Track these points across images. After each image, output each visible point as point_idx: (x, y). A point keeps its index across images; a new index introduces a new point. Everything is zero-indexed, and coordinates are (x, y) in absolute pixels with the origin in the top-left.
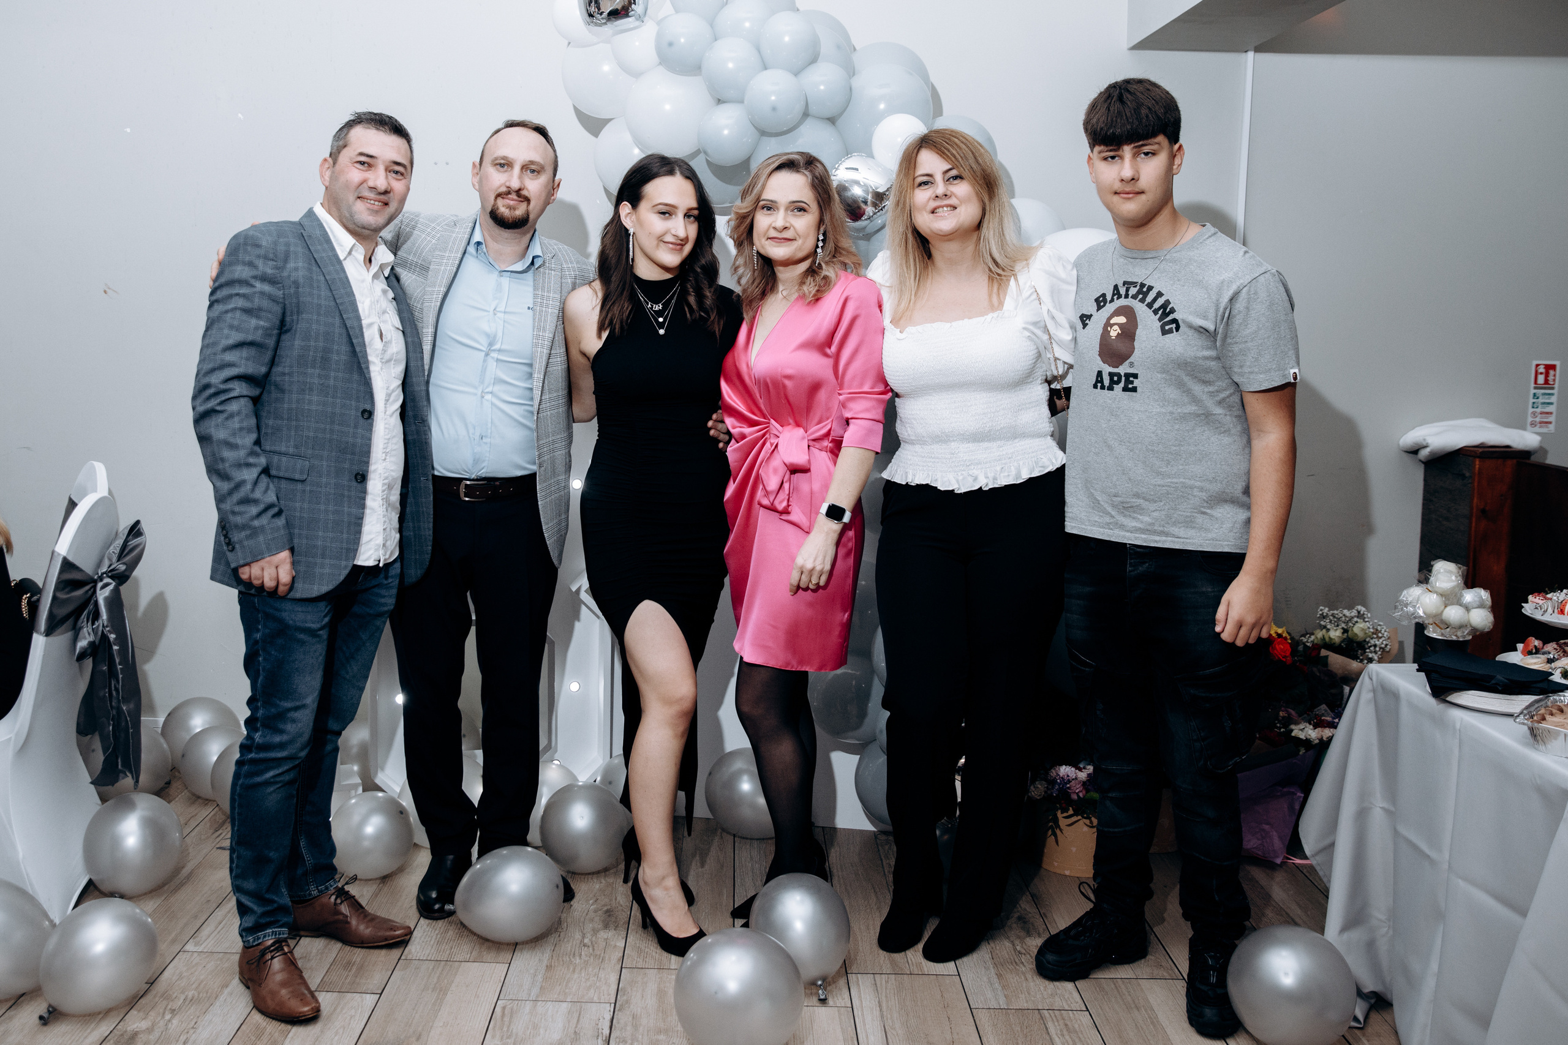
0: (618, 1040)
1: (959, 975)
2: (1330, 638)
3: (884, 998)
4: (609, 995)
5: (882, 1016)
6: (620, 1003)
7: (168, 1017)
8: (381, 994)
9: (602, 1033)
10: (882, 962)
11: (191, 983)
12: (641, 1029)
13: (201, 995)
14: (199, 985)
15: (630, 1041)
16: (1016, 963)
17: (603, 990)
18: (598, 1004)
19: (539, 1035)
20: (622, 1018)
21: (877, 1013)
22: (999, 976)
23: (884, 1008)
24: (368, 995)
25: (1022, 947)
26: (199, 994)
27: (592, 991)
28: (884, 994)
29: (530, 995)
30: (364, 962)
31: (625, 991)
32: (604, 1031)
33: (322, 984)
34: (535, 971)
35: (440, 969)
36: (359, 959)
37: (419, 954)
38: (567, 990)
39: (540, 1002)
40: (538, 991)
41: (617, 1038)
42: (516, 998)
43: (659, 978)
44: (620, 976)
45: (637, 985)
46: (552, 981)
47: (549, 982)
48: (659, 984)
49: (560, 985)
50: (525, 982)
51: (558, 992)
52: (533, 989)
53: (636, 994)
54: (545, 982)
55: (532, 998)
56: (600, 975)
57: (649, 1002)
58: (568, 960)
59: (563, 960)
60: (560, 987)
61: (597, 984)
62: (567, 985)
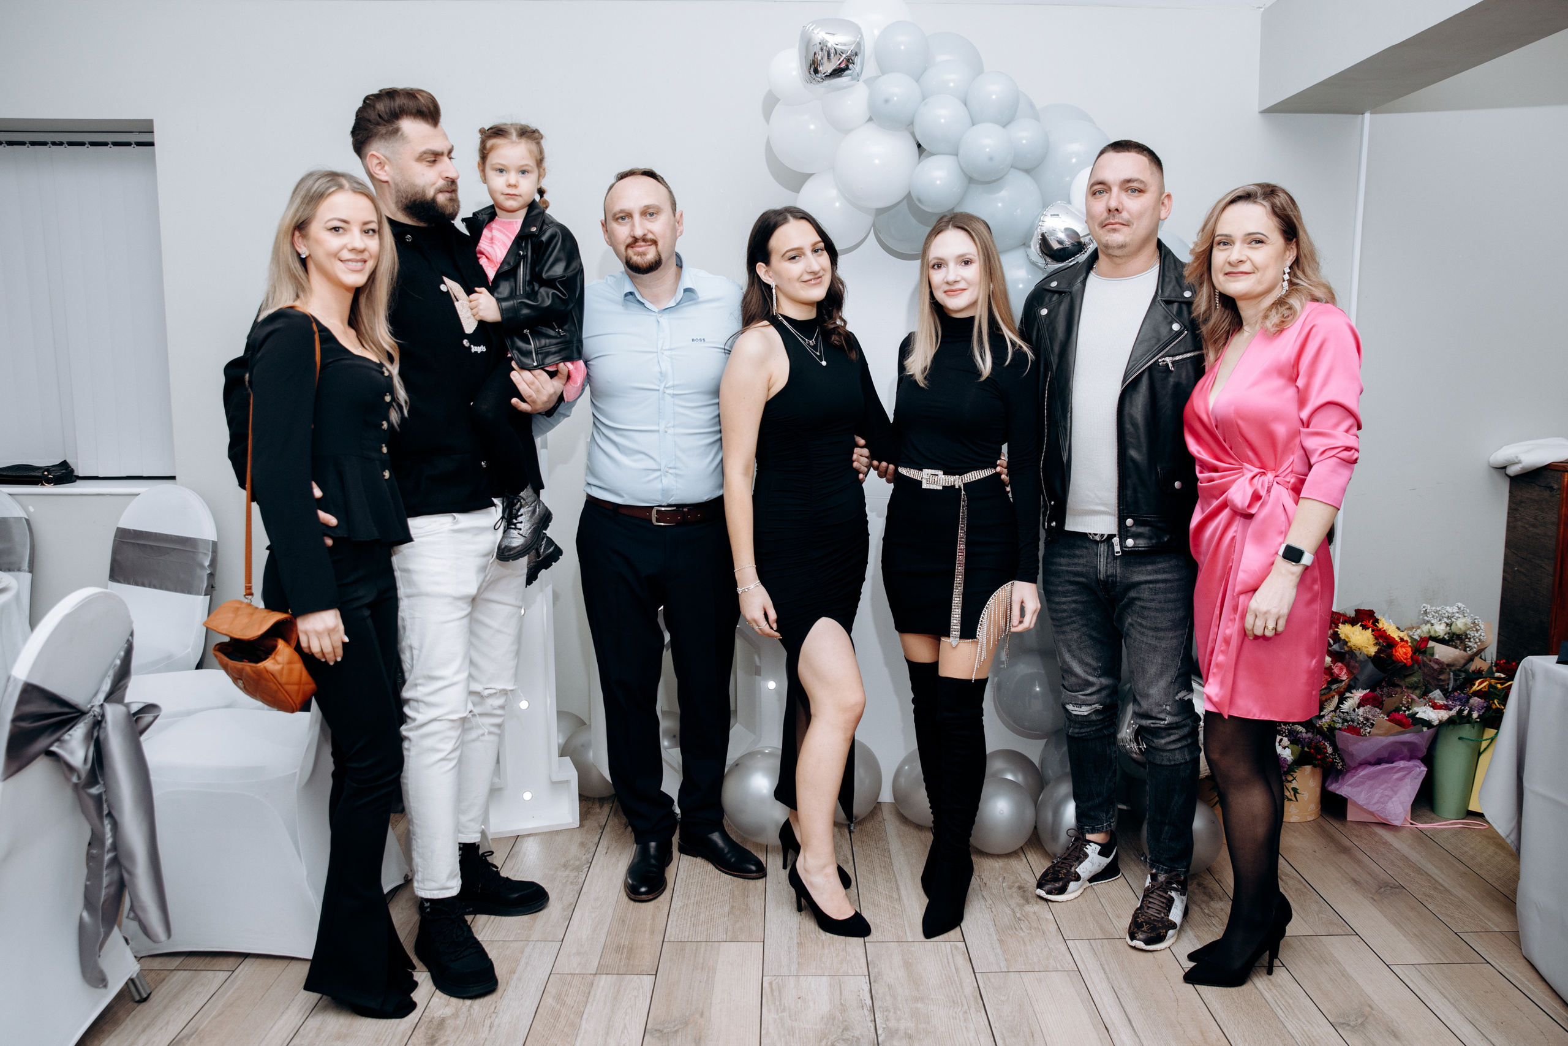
0: (881, 1011)
2: (1435, 631)
4: (861, 968)
6: (873, 975)
8: (656, 975)
9: (865, 1004)
10: (1092, 928)
12: (899, 998)
15: (892, 1010)
17: (855, 964)
18: (854, 977)
19: (809, 1009)
20: (879, 989)
23: (1108, 971)
24: (645, 976)
27: (845, 966)
29: (790, 970)
30: (632, 945)
31: (874, 964)
32: (866, 1002)
33: (599, 968)
34: (789, 948)
35: (703, 950)
36: (627, 943)
37: (680, 936)
38: (823, 965)
39: (802, 977)
40: (797, 966)
41: (880, 1007)
42: (778, 974)
43: (901, 950)
44: (865, 950)
45: (883, 957)
46: (806, 957)
47: (804, 959)
48: (903, 956)
49: (814, 960)
50: (782, 958)
51: (814, 967)
52: (792, 965)
53: (885, 966)
54: (800, 958)
55: (794, 974)
56: (847, 949)
57: (899, 973)
58: (815, 936)
59: (810, 937)
60: (815, 962)
61: (848, 959)
62: (820, 961)
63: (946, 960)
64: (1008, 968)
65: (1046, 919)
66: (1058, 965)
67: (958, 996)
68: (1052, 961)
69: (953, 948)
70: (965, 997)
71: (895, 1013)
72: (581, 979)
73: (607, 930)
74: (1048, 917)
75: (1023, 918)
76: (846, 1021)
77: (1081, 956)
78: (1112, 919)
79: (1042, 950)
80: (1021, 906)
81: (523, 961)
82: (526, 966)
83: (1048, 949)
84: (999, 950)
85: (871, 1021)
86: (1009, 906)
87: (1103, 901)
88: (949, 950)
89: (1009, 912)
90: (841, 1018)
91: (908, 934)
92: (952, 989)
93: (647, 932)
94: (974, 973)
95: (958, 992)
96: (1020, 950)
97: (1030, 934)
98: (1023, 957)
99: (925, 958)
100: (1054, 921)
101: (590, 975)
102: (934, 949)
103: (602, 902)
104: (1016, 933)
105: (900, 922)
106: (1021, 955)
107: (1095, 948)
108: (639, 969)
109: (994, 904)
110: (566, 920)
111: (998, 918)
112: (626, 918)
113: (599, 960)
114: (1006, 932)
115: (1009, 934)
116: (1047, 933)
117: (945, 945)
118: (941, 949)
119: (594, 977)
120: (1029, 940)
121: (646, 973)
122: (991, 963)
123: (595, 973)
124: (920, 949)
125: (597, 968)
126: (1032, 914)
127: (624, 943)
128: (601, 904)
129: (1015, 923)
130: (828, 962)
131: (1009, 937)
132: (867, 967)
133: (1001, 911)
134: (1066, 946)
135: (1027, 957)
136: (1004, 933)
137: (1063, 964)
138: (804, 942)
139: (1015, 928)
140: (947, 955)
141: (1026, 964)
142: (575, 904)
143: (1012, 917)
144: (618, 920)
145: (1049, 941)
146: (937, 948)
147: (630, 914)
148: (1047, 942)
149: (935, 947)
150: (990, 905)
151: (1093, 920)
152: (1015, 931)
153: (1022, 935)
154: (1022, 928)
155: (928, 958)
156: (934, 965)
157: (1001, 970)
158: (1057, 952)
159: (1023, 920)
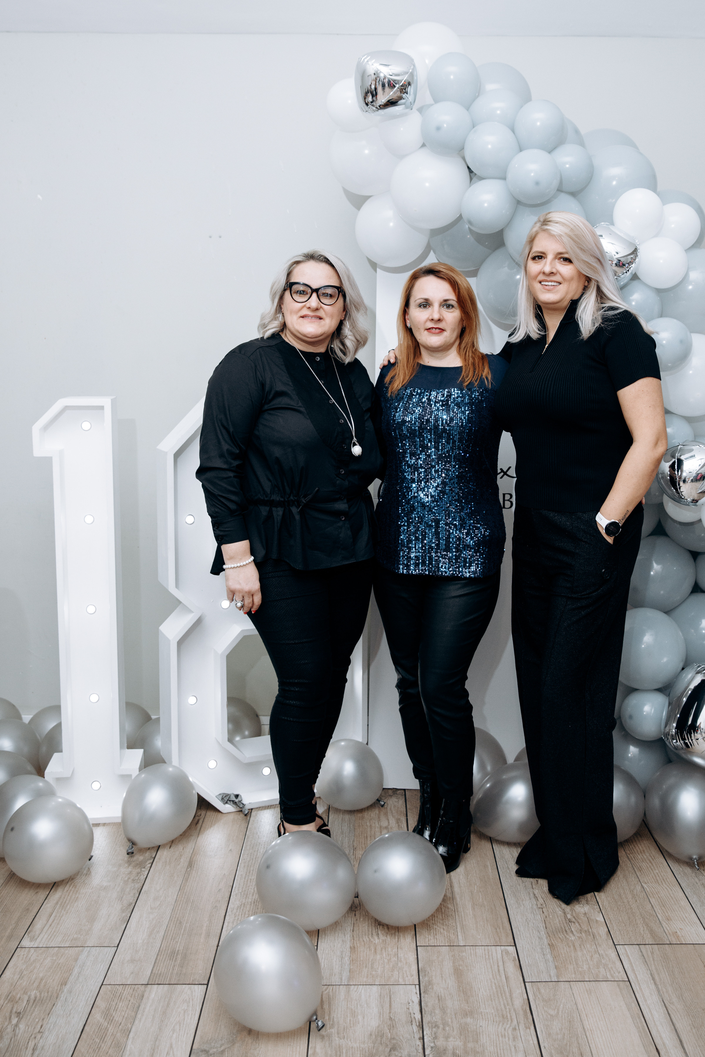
0: (430, 1025)
3: (655, 972)
4: (412, 976)
5: (658, 991)
6: (424, 984)
7: (14, 1021)
8: (207, 985)
9: (414, 1017)
10: (642, 932)
11: (32, 982)
12: (449, 1011)
13: (42, 995)
14: (40, 983)
15: (441, 1026)
17: (406, 971)
18: (404, 986)
19: (359, 1023)
20: (430, 1001)
21: (653, 987)
23: (658, 981)
24: (196, 986)
26: (41, 994)
27: (396, 973)
29: (341, 979)
30: (187, 950)
31: (425, 971)
32: (416, 1016)
33: (152, 977)
34: (342, 952)
36: (181, 948)
38: (374, 973)
39: (353, 987)
40: (348, 974)
41: (429, 1023)
42: (329, 983)
43: (452, 956)
44: (417, 955)
45: (434, 964)
46: (358, 963)
47: (356, 965)
48: (454, 963)
49: (366, 967)
50: (334, 965)
51: (365, 975)
52: (343, 973)
53: (436, 974)
54: (352, 964)
55: (344, 983)
56: (399, 954)
57: (449, 982)
58: (368, 940)
59: (363, 941)
60: (367, 969)
61: (399, 965)
62: (372, 967)
63: (496, 967)
64: (558, 977)
65: (597, 921)
67: (508, 1010)
68: (602, 970)
69: (504, 953)
70: (515, 1010)
71: (444, 1029)
72: (132, 990)
73: (163, 933)
74: (598, 919)
75: (574, 920)
76: (394, 1039)
77: (631, 964)
78: (662, 922)
81: (76, 971)
82: (78, 976)
83: (598, 956)
84: (549, 956)
85: (420, 1039)
87: (653, 901)
88: (499, 956)
89: (559, 912)
90: (389, 1035)
91: (460, 937)
92: (501, 1000)
93: (203, 936)
94: (524, 982)
95: (508, 1004)
96: (571, 956)
97: (581, 937)
98: (573, 965)
99: (475, 964)
100: (605, 923)
101: (142, 984)
102: (485, 954)
103: (161, 902)
104: (566, 936)
105: (452, 923)
106: (571, 962)
107: (645, 955)
108: (192, 978)
109: (545, 903)
110: (124, 923)
111: (548, 919)
112: (184, 919)
113: (153, 967)
114: (556, 935)
115: (559, 937)
116: (597, 937)
117: (496, 950)
118: (492, 955)
119: (145, 987)
120: (580, 945)
121: (196, 983)
122: (541, 972)
123: (146, 983)
124: (471, 955)
125: (150, 977)
126: (583, 915)
127: (179, 947)
128: (160, 904)
129: (566, 925)
130: (379, 968)
131: (560, 940)
132: (417, 974)
133: (552, 911)
134: (617, 953)
135: (577, 964)
136: (554, 935)
137: (612, 972)
138: (357, 946)
139: (566, 931)
140: (498, 961)
141: (576, 972)
142: (134, 904)
143: (563, 918)
144: (175, 922)
145: (600, 946)
146: (488, 953)
147: (187, 914)
148: (598, 946)
149: (486, 952)
150: (542, 905)
151: (642, 922)
152: (565, 934)
153: (573, 939)
154: (572, 931)
155: (478, 964)
156: (485, 973)
157: (551, 979)
158: (608, 960)
159: (574, 922)
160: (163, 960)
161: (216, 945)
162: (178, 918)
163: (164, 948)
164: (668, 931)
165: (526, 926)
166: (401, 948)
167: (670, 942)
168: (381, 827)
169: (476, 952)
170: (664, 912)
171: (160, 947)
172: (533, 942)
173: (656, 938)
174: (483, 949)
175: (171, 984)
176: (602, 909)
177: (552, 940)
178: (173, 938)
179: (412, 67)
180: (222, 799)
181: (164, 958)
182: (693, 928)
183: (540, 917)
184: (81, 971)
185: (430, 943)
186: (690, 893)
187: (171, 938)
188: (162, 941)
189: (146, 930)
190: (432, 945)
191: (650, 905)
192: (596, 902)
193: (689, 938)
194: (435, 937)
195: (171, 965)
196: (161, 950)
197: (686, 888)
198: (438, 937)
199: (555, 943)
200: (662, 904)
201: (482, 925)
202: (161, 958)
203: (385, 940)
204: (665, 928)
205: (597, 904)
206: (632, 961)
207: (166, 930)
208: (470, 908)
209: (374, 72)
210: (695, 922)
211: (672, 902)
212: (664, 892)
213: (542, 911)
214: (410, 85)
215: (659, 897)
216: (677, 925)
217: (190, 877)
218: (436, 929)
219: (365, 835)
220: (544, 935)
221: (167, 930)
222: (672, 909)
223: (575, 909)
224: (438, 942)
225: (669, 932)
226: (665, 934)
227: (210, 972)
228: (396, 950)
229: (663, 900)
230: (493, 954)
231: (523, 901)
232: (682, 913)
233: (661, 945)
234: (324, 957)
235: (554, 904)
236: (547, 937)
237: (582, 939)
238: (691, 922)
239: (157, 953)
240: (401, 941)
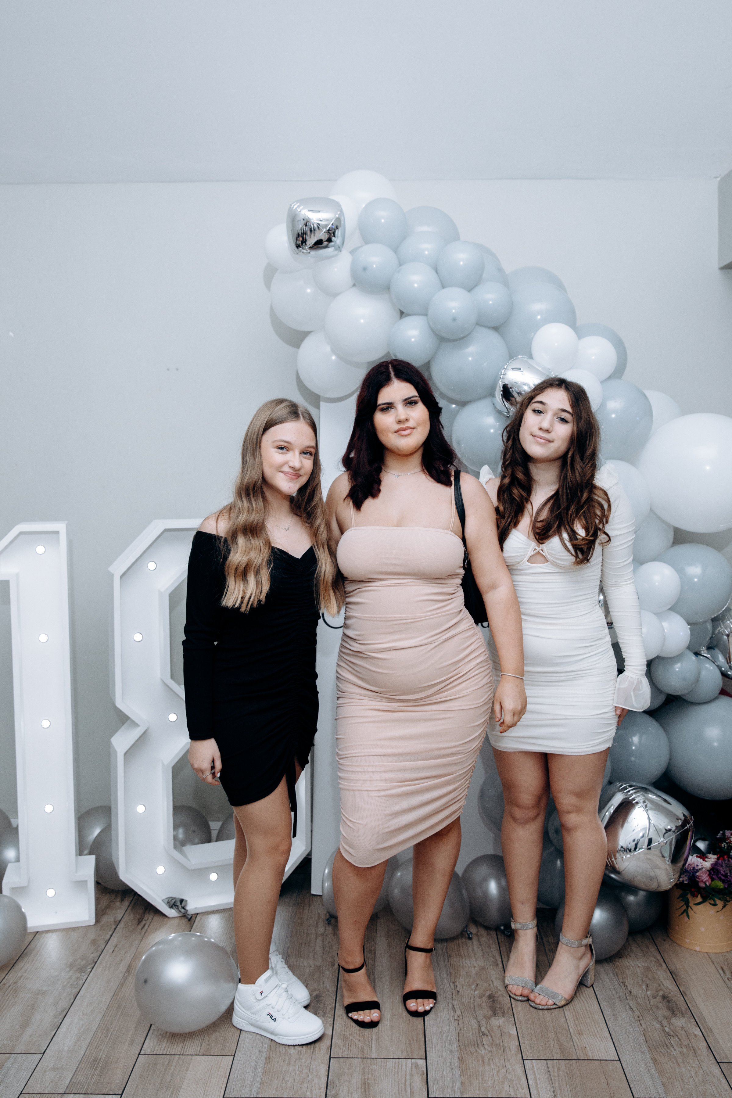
1: (619, 1060)
3: (558, 1088)
4: (320, 1089)
10: (552, 1046)
16: (667, 1046)
17: (315, 1084)
22: (655, 1061)
25: (670, 1029)
27: (305, 1085)
28: (557, 1084)
29: (251, 1092)
30: (108, 1058)
31: (334, 1083)
33: (70, 1085)
34: (257, 1063)
35: (174, 1064)
36: (104, 1056)
37: (156, 1049)
38: (284, 1085)
40: (259, 1086)
42: (239, 1095)
43: (363, 1069)
44: (329, 1067)
45: (343, 1077)
46: (271, 1074)
47: (268, 1076)
48: (363, 1076)
49: (277, 1079)
50: (247, 1076)
51: (275, 1087)
52: (254, 1085)
53: (343, 1088)
54: (264, 1076)
55: (253, 1095)
56: (311, 1066)
57: (355, 1096)
58: (284, 1050)
59: (280, 1051)
60: (278, 1081)
61: (309, 1077)
62: (283, 1079)
63: (403, 1081)
64: (462, 1092)
65: (509, 1034)
66: (512, 1090)
68: (506, 1085)
69: (413, 1067)
73: (89, 1040)
74: (511, 1032)
75: (487, 1033)
77: (536, 1080)
78: (573, 1036)
79: (498, 1072)
80: (487, 1018)
83: (505, 1071)
84: (457, 1071)
86: (476, 1018)
87: (568, 1014)
88: (408, 1070)
89: (475, 1025)
91: (374, 1049)
93: (126, 1044)
96: (478, 1071)
97: (491, 1051)
98: (479, 1080)
99: (383, 1078)
100: (517, 1036)
101: (59, 1094)
102: (395, 1067)
103: (93, 1008)
104: (477, 1049)
105: (369, 1034)
106: (478, 1077)
107: (551, 1071)
108: (108, 1088)
109: (462, 1015)
110: (55, 1029)
111: (463, 1032)
112: (112, 1026)
113: (73, 1076)
114: (467, 1049)
115: (470, 1051)
116: (507, 1051)
117: (406, 1063)
118: (401, 1068)
119: (61, 1097)
120: (489, 1060)
121: (111, 1093)
122: (446, 1087)
123: (63, 1093)
124: (381, 1068)
125: (68, 1086)
126: (497, 1028)
127: (101, 1056)
128: (92, 1010)
129: (479, 1038)
130: (290, 1081)
131: (470, 1054)
132: (326, 1087)
133: (467, 1023)
134: (524, 1068)
135: (483, 1079)
136: (466, 1048)
137: (516, 1088)
138: (273, 1057)
139: (478, 1045)
140: (406, 1075)
141: (481, 1088)
142: (68, 1010)
143: (477, 1031)
144: (103, 1029)
145: (508, 1060)
146: (398, 1066)
147: (116, 1021)
148: (506, 1061)
149: (397, 1065)
150: (458, 1016)
151: (554, 1036)
152: (477, 1048)
153: (483, 1053)
154: (484, 1044)
155: (386, 1078)
156: (391, 1087)
157: (455, 1095)
158: (514, 1075)
159: (487, 1035)
160: (84, 1068)
161: (138, 1054)
162: (106, 1025)
163: (87, 1056)
164: (578, 1046)
165: (440, 1039)
166: (314, 1060)
167: (578, 1057)
168: (317, 934)
169: (386, 1065)
170: (576, 1026)
171: (84, 1055)
172: (444, 1056)
173: (565, 1053)
174: (394, 1062)
175: (87, 1094)
176: (516, 1022)
177: (462, 1053)
178: (98, 1046)
179: (339, 213)
180: (168, 902)
181: (85, 1066)
182: (603, 1043)
183: (454, 1030)
184: (3, 1080)
185: (343, 1054)
186: (605, 1006)
187: (96, 1045)
188: (87, 1049)
189: (73, 1037)
190: (345, 1057)
191: (564, 1019)
192: (512, 1014)
193: (597, 1053)
194: (350, 1048)
195: (91, 1073)
196: (84, 1058)
197: (602, 1001)
198: (352, 1049)
199: (465, 1056)
200: (576, 1017)
201: (397, 1038)
202: (83, 1066)
203: (301, 1051)
204: (575, 1043)
205: (513, 1016)
206: (537, 1076)
207: (92, 1037)
208: (389, 1019)
209: (303, 218)
210: (605, 1036)
211: (586, 1015)
212: (580, 1005)
213: (458, 1023)
214: (338, 229)
215: (574, 1009)
216: (587, 1040)
217: (126, 982)
218: (351, 1040)
219: (301, 942)
220: (456, 1048)
221: (94, 1038)
222: (585, 1023)
223: (490, 1021)
224: (351, 1054)
225: (578, 1048)
226: (574, 1049)
227: (126, 1081)
228: (310, 1061)
229: (578, 1014)
230: (403, 1067)
231: (441, 1012)
232: (594, 1027)
233: (569, 1061)
234: (238, 1068)
235: (471, 1017)
236: (458, 1050)
237: (492, 1053)
238: (601, 1037)
239: (79, 1061)
240: (315, 1052)
